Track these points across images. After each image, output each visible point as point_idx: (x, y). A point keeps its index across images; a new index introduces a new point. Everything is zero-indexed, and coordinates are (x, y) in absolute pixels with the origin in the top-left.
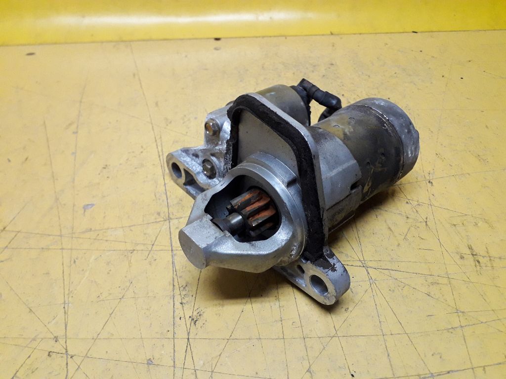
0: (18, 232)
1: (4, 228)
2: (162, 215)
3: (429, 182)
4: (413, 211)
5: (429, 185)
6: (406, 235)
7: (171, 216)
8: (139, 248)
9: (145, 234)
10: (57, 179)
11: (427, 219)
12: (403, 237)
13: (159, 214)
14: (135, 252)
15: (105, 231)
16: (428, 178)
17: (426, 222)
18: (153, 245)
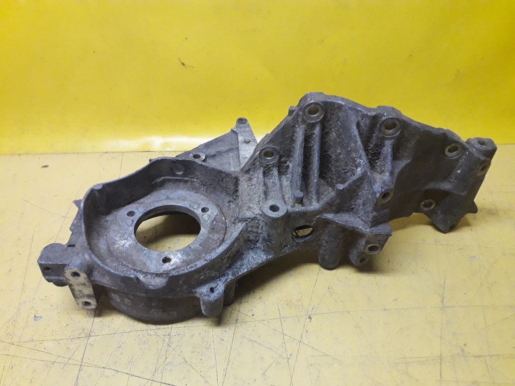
2: (85, 331)
3: (309, 318)
4: (282, 347)
5: (308, 320)
6: (266, 370)
7: (92, 334)
8: (60, 360)
9: (68, 348)
10: (24, 291)
11: (291, 355)
12: (263, 372)
14: (55, 363)
15: (41, 342)
16: (310, 313)
17: (289, 359)
18: (70, 359)
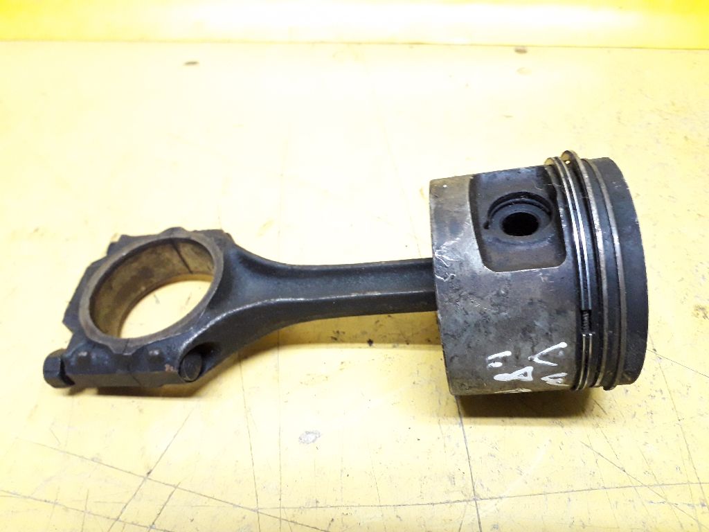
0: (176, 487)
1: (149, 473)
2: (460, 484)
7: (478, 490)
13: (452, 479)
15: (344, 510)
